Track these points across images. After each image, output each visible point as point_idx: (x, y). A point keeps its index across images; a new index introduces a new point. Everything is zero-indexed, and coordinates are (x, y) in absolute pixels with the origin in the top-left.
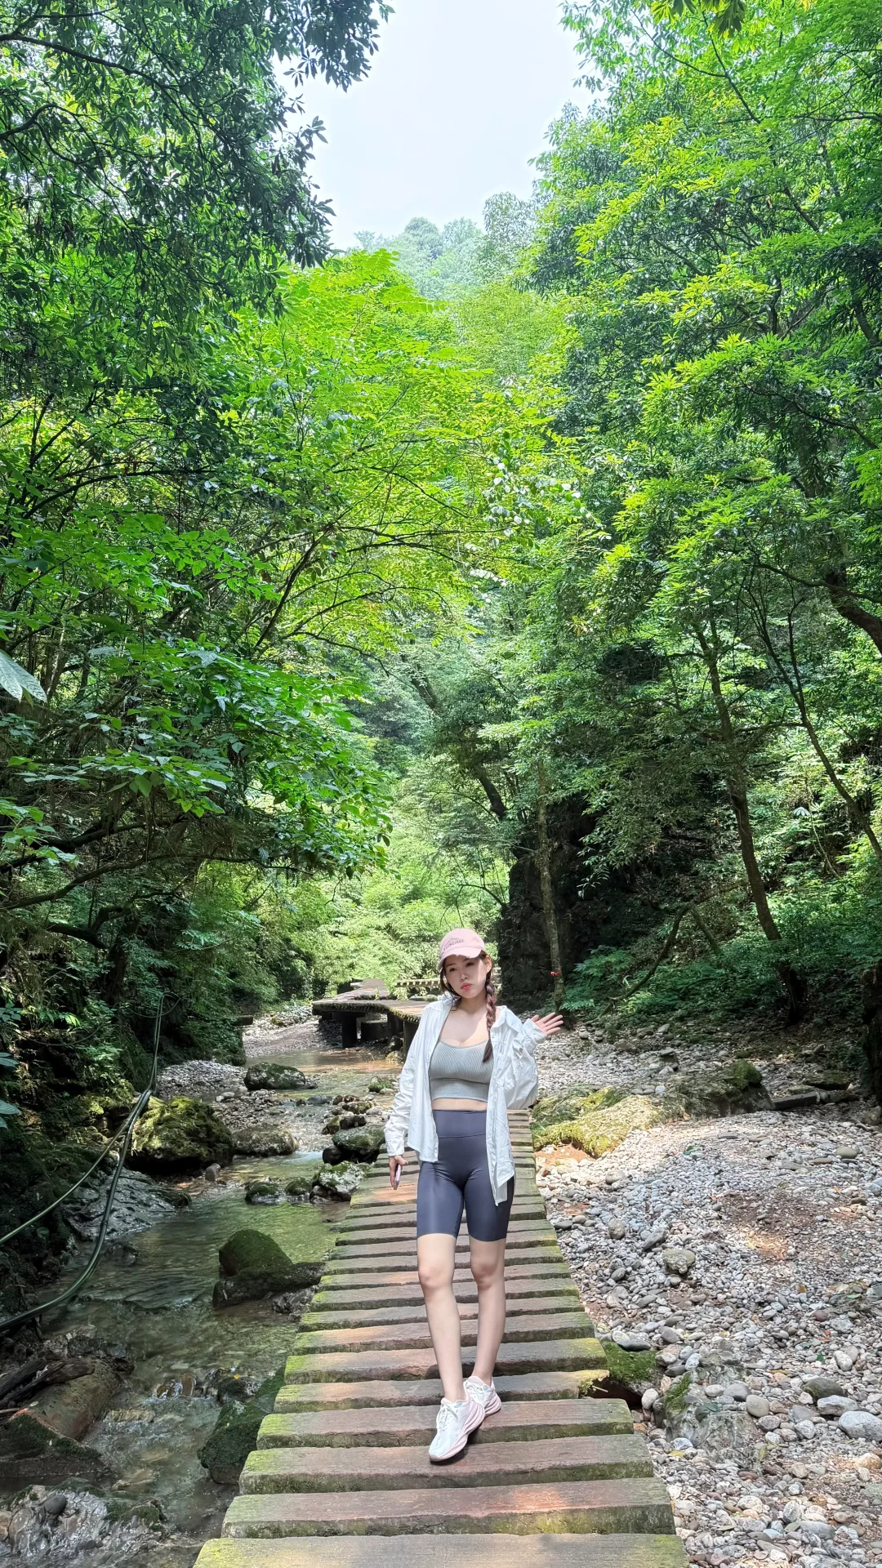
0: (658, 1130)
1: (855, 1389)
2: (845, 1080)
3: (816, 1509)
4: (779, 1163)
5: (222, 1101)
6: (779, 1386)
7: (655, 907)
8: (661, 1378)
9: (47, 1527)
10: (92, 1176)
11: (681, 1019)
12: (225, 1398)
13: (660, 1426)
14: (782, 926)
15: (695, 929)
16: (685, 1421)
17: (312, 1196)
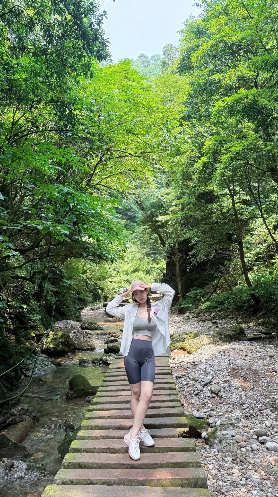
0: (210, 346)
1: (271, 434)
2: (271, 332)
3: (257, 474)
4: (249, 358)
5: (73, 333)
6: (246, 432)
7: (212, 275)
8: (208, 428)
9: (7, 471)
10: (30, 356)
11: (219, 311)
12: (68, 430)
13: (207, 444)
14: (252, 282)
15: (225, 283)
16: (215, 443)
17: (100, 364)
